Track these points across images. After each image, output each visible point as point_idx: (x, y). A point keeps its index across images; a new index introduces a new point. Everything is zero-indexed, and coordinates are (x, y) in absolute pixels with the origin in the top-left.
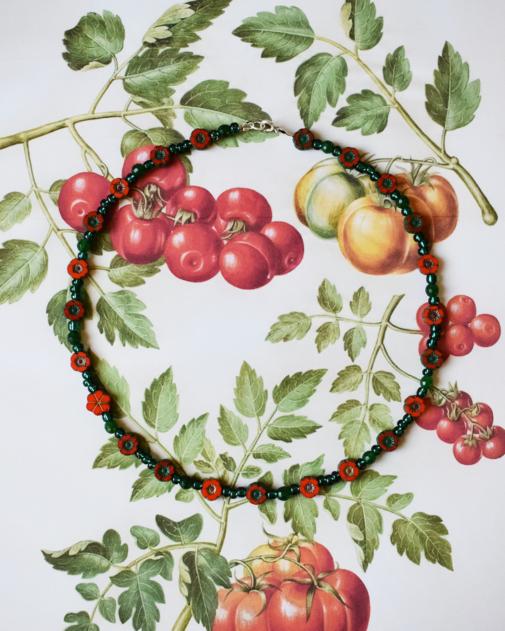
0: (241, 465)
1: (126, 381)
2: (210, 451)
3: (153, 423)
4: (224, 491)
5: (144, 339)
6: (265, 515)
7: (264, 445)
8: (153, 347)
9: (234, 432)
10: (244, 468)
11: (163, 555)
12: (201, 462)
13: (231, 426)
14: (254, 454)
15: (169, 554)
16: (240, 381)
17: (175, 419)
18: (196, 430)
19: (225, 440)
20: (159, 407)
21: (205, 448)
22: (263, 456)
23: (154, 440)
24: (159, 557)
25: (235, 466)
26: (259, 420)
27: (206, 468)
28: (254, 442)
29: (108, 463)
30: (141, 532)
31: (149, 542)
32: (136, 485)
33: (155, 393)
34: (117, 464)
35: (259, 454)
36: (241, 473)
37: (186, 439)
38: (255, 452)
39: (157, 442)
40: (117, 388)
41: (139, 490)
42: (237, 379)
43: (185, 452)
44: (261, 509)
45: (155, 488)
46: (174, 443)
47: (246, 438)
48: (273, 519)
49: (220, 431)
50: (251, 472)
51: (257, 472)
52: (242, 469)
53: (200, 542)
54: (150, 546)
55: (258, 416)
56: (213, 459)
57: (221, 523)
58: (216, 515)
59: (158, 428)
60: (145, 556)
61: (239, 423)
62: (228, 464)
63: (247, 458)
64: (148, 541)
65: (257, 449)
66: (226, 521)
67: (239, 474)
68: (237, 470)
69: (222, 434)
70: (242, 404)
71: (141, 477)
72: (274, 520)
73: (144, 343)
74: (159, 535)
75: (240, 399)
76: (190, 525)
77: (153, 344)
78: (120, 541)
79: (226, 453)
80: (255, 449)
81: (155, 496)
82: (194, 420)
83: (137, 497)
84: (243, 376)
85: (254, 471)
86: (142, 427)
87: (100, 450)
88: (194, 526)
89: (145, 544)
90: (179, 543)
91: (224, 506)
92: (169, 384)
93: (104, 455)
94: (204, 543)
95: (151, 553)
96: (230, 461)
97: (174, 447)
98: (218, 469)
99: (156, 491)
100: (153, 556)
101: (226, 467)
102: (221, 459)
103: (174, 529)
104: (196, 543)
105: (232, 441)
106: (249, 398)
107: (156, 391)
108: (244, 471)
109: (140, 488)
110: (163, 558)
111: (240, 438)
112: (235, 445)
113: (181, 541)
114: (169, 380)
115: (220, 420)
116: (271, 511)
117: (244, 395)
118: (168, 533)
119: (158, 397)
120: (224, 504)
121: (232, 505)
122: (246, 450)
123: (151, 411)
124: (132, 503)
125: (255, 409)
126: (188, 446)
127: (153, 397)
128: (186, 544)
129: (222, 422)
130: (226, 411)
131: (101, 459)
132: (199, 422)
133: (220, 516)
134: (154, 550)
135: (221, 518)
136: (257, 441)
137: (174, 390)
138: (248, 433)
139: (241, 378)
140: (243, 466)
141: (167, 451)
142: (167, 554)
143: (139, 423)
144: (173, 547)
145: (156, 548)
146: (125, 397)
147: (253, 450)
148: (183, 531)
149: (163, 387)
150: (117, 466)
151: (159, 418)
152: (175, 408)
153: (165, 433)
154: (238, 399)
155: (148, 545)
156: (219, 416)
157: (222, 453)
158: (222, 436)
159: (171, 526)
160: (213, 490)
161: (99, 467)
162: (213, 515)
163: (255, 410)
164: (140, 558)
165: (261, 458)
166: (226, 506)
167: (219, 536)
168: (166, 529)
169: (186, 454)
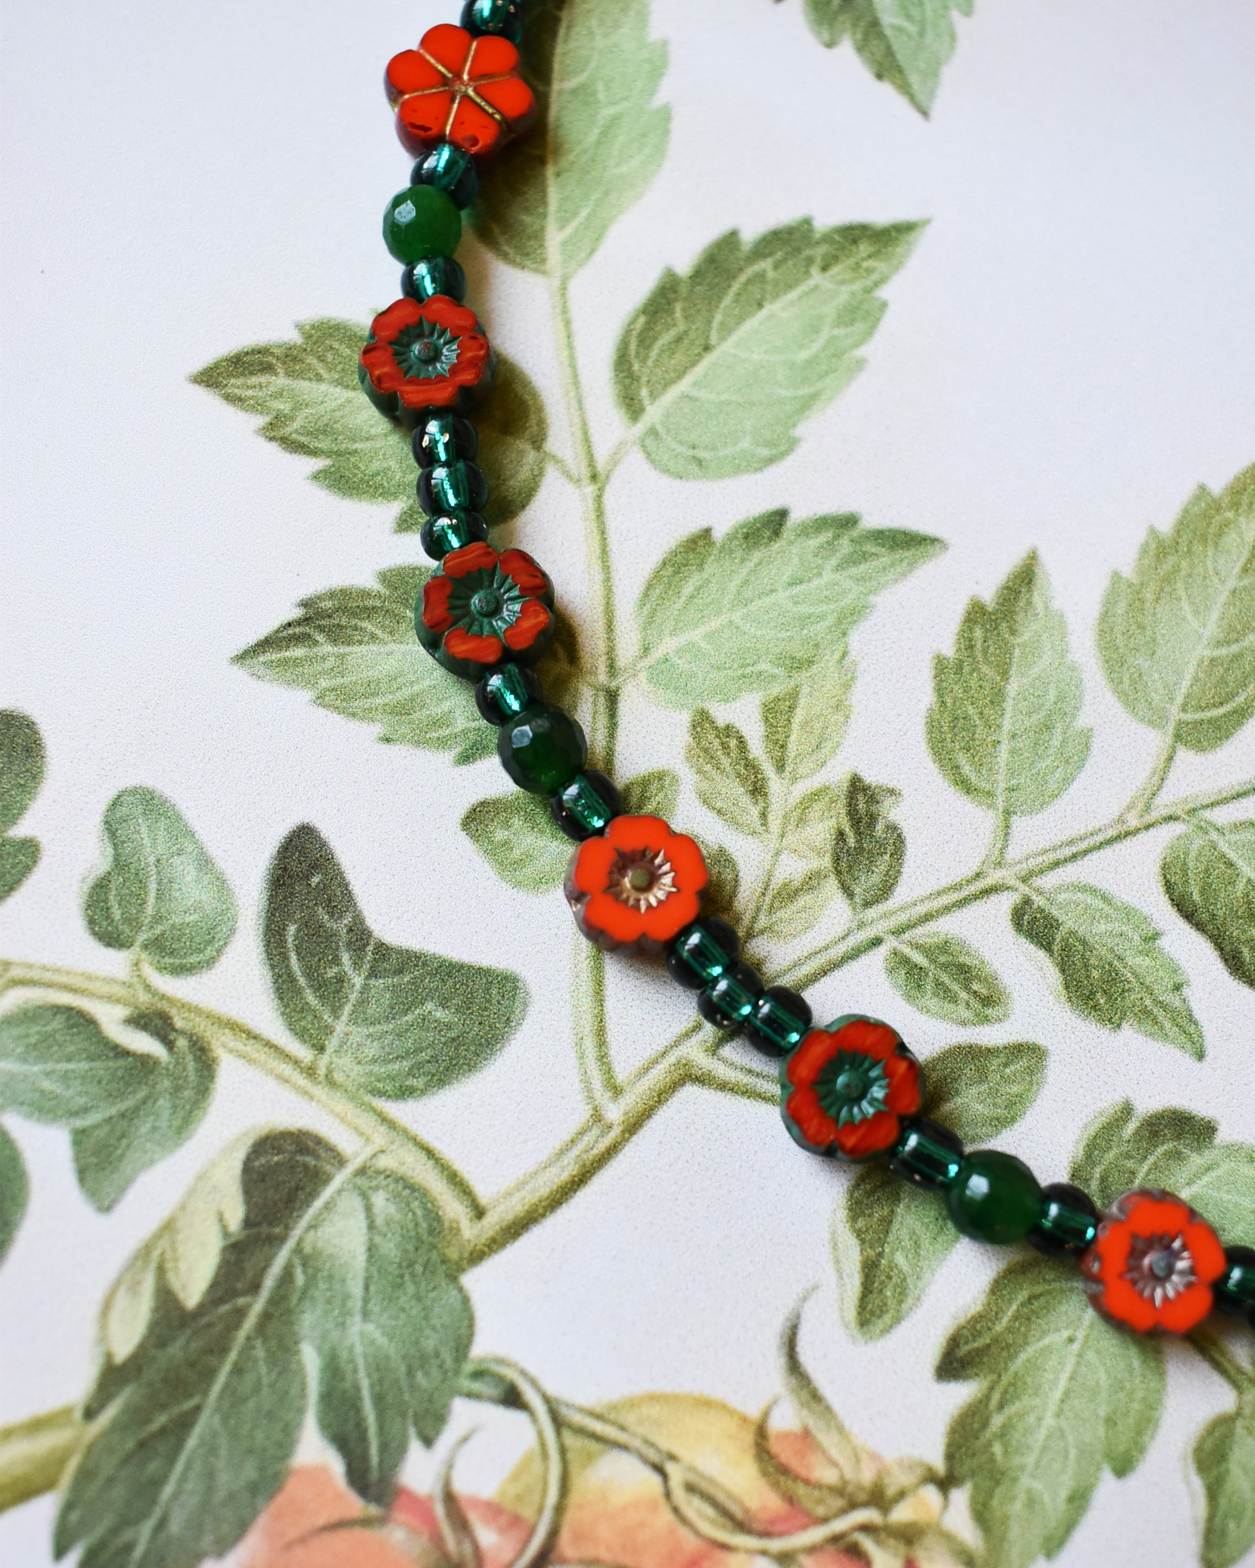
0: (922, 909)
1: (666, 132)
2: (818, 726)
3: (644, 392)
5: (888, 32)
6: (853, 1255)
7: (1106, 899)
8: (905, 88)
9: (1007, 725)
10: (920, 933)
11: (170, 1045)
12: (733, 743)
13: (1012, 688)
14: (1027, 901)
15: (206, 1065)
16: (1206, 517)
17: (765, 452)
18: (828, 576)
19: (932, 726)
20: (726, 349)
21: (805, 690)
22: (1066, 948)
23: (585, 473)
24: (143, 1043)
25: (886, 890)
26: (1170, 759)
27: (734, 790)
28: (1071, 843)
29: (284, 406)
30: (161, 849)
31: (158, 930)
32: (328, 604)
33: (761, 277)
34: (323, 444)
35: (1052, 924)
36: (891, 943)
37: (746, 582)
38: (1039, 901)
39: (590, 490)
40: (605, 132)
41: (320, 638)
42: (1197, 499)
43: (695, 635)
44: (856, 1209)
45: (406, 692)
46: (675, 553)
47: (1044, 798)
48: (882, 1311)
49: (941, 666)
50: (945, 978)
51: (977, 1005)
52: (911, 926)
53: (415, 1129)
54: (145, 947)
55: (1178, 737)
56: (802, 770)
57: (597, 1117)
58: (603, 1058)
59: (653, 432)
60: (78, 982)
61: (1061, 698)
62: (860, 849)
63: (976, 897)
64: (158, 919)
65: (1060, 889)
66: (633, 1126)
67: (876, 942)
68: (885, 916)
69: (940, 691)
70: (1141, 627)
71: (385, 591)
72: (887, 1319)
73: (875, 45)
74: (233, 931)
75: (1149, 596)
76: (429, 1006)
77: (914, 79)
78: (23, 808)
79: (892, 792)
80: (1049, 881)
81: (377, 729)
82: (847, 522)
83: (285, 662)
84: (1235, 505)
85: (967, 988)
86: (575, 375)
87: (300, 327)
88: (449, 1027)
89: (127, 920)
90: (303, 1053)
91: (676, 1044)
92: (857, 286)
93: (295, 359)
94: (430, 1153)
95: (120, 991)
96: (881, 845)
97: (657, 575)
98: (791, 839)
99: (402, 710)
100: (121, 1012)
101: (837, 860)
102: (843, 800)
103: (336, 961)
104: (384, 1119)
105: (962, 759)
106: (1195, 624)
107: (771, 274)
108: (917, 947)
109: (336, 635)
110: (156, 1062)
111: (1012, 773)
112: (965, 786)
113: (321, 1049)
114: (869, 271)
115: (976, 614)
116: (900, 1259)
117: (1181, 592)
118: (285, 958)
119: (760, 305)
120: (687, 1035)
121: (722, 1072)
122: (1002, 851)
123: (678, 340)
124: (239, 674)
125: (1188, 696)
126: (723, 619)
127: (736, 286)
128: (331, 1083)
129: (978, 633)
130: (1037, 599)
131: (268, 368)
132: (870, 548)
133: (622, 1073)
134: (148, 987)
135: (617, 1091)
136: (1086, 852)
137: (859, 327)
138: (1067, 781)
139: (1218, 509)
140: (927, 918)
141: (606, 567)
142: (197, 1059)
143: (578, 343)
144: (250, 1048)
145: (167, 984)
146: (607, 193)
147: (1038, 882)
148: (372, 1010)
149: (816, 277)
150: (314, 453)
151: (694, 393)
152: (806, 405)
153: (665, 481)
154: (1137, 591)
155: (142, 937)
156: (988, 595)
157: (871, 778)
158: (927, 697)
159: (333, 935)
161: (229, 398)
162: (590, 1044)
163: (1179, 700)
164: (45, 968)
165: (1048, 948)
166: (695, 1052)
167: (534, 1175)
168: (292, 929)
169: (690, 648)
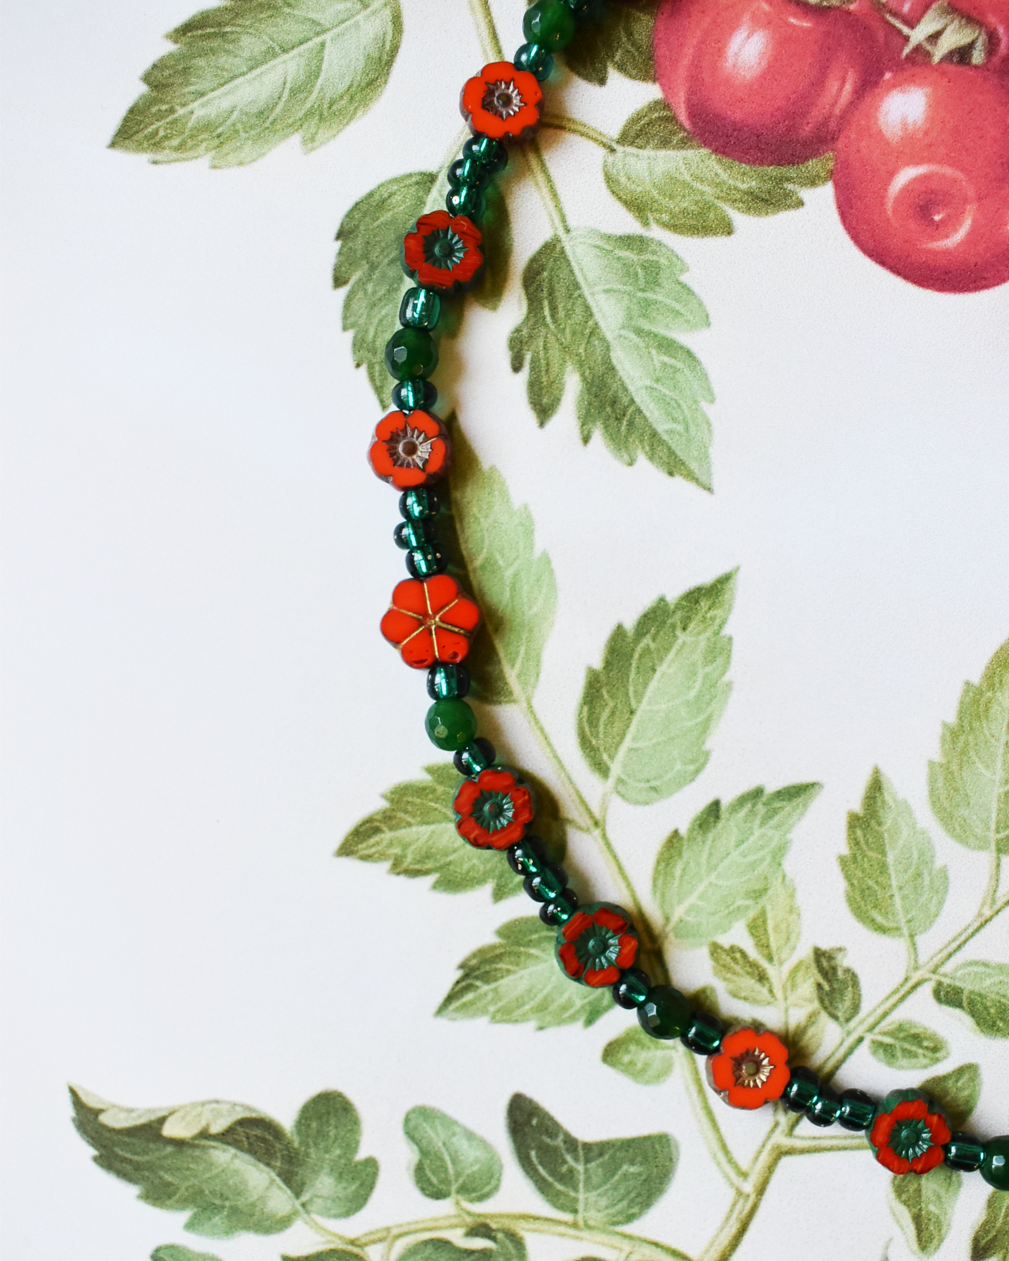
0: (880, 1011)
1: (551, 572)
2: (783, 926)
3: (605, 757)
4: (795, 1088)
5: (665, 437)
6: (906, 1216)
7: (986, 965)
8: (690, 476)
9: (894, 883)
10: (885, 1025)
11: (494, 1239)
12: (738, 955)
13: (890, 859)
14: (940, 984)
15: (518, 1243)
16: (976, 702)
17: (691, 768)
18: (757, 832)
19: (851, 900)
20: (643, 708)
21: (769, 908)
22: (971, 1003)
23: (590, 823)
24: (479, 1243)
25: (856, 1008)
26: (998, 865)
27: (749, 983)
28: (954, 940)
29: (396, 850)
30: (442, 1136)
31: (461, 1181)
32: (474, 962)
33: (647, 651)
34: (429, 865)
35: (958, 991)
36: (869, 1038)
37: (711, 854)
38: (946, 981)
39: (597, 832)
40: (513, 589)
41: (478, 983)
42: (966, 692)
43: (692, 899)
44: (899, 1191)
45: (540, 997)
46: (662, 854)
47: (931, 918)
48: (931, 1239)
49: (843, 861)
50: (907, 1046)
51: (929, 1054)
52: (877, 1023)
53: (643, 1235)
54: (458, 1192)
55: (999, 851)
56: (783, 956)
57: (739, 1193)
58: (731, 1161)
59: (620, 781)
60: (430, 1224)
61: (921, 854)
62: (833, 990)
63: (909, 992)
64: (458, 1175)
65: (956, 970)
66: (761, 1191)
67: (860, 1040)
68: (861, 1022)
69: (848, 878)
70: (956, 790)
71: (503, 941)
72: (935, 1241)
73: (661, 452)
74: (501, 1166)
75: (954, 767)
76: (625, 1167)
77: (694, 466)
78: (357, 1143)
79: (840, 950)
80: (948, 967)
81: (532, 1024)
82: (757, 793)
83: (464, 1005)
84: (991, 687)
85: (921, 1047)
86: (560, 762)
87: (384, 796)
88: (640, 1174)
89: (442, 1182)
90: (567, 1217)
91: (768, 1138)
92: (709, 633)
93: (390, 818)
94: (656, 1244)
95: (455, 1221)
96: (844, 982)
97: (656, 871)
98: (792, 998)
99: (542, 1008)
100: (461, 1231)
101: (822, 1001)
102: (813, 966)
103: (564, 1162)
104: (625, 1236)
105: (875, 914)
106: (988, 774)
107: (653, 646)
108: (885, 1034)
109: (487, 978)
110: (491, 1250)
111: (907, 911)
112: (881, 929)
113: (575, 1211)
114: (713, 619)
115: (854, 822)
116: (932, 1208)
117: (975, 758)
118: (536, 1171)
119: (654, 670)
120: (773, 1131)
121: (799, 1144)
122: (916, 961)
123: (613, 713)
124: (442, 1022)
125: (998, 822)
126: (705, 883)
127: (634, 665)
128: (588, 1227)
129: (859, 833)
130: (888, 798)
131: (377, 830)
132: (777, 804)
133: (744, 1165)
134: (469, 1213)
135: (744, 1175)
136: (965, 942)
137: (720, 661)
138: (941, 903)
139: (981, 693)
140: (885, 1015)
141: (625, 878)
142: (512, 1241)
143: (553, 741)
144: (537, 1225)
145: (479, 1208)
146: (531, 630)
147: (942, 970)
148: (595, 1180)
149: (682, 637)
150: (426, 873)
151: (635, 745)
152: (705, 727)
153: (640, 809)
154: (946, 768)
155: (454, 1188)
156: (857, 806)
157: (825, 946)
158: (841, 885)
159: (556, 1149)
160: (757, 1071)
161: (362, 858)
162: (721, 1156)
163: (993, 827)
164: (409, 1224)
165: (960, 1005)
166: (780, 1139)
167: (717, 1236)
168: (533, 1153)
169: (691, 909)
